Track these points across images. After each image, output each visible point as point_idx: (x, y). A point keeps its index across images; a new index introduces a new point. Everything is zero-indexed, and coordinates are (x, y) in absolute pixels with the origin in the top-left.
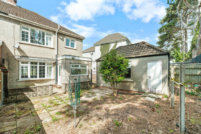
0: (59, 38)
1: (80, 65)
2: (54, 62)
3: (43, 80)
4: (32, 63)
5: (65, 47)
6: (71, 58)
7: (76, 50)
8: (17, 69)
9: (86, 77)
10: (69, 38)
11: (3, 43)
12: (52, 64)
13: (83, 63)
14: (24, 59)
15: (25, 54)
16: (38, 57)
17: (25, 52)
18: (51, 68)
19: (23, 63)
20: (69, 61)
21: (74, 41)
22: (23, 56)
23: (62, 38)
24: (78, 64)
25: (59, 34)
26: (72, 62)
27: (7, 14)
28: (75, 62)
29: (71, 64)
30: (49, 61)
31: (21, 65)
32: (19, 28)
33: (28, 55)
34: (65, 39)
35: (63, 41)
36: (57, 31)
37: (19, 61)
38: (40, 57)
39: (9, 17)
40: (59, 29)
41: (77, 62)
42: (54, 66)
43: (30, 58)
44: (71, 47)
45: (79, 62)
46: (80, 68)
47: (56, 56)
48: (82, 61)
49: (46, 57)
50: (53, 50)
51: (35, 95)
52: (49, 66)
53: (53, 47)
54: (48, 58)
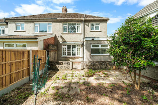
0: (85, 25)
1: (100, 45)
2: (82, 44)
3: (74, 57)
4: (68, 46)
5: (90, 31)
6: (91, 39)
7: (100, 31)
8: (61, 50)
9: (107, 56)
10: (93, 23)
11: (55, 35)
12: (81, 46)
13: (104, 43)
14: (64, 44)
15: (65, 40)
16: (71, 41)
17: (65, 39)
18: (79, 48)
19: (64, 46)
20: (89, 42)
21: (98, 24)
22: (64, 42)
23: (87, 24)
24: (98, 44)
25: (85, 22)
26: (92, 42)
27: (56, 19)
28: (95, 43)
29: (91, 45)
30: (78, 44)
31: (63, 47)
32: (62, 25)
33: (66, 41)
34: (90, 24)
35: (89, 26)
36: (83, 19)
37: (62, 45)
38: (72, 41)
39: (58, 20)
40: (84, 17)
41: (96, 42)
42: (81, 47)
43: (67, 43)
44: (96, 30)
45: (99, 42)
46: (100, 47)
47: (83, 39)
48: (103, 41)
49: (76, 41)
50: (81, 35)
51: (61, 67)
52: (78, 47)
53: (81, 33)
54: (78, 41)
